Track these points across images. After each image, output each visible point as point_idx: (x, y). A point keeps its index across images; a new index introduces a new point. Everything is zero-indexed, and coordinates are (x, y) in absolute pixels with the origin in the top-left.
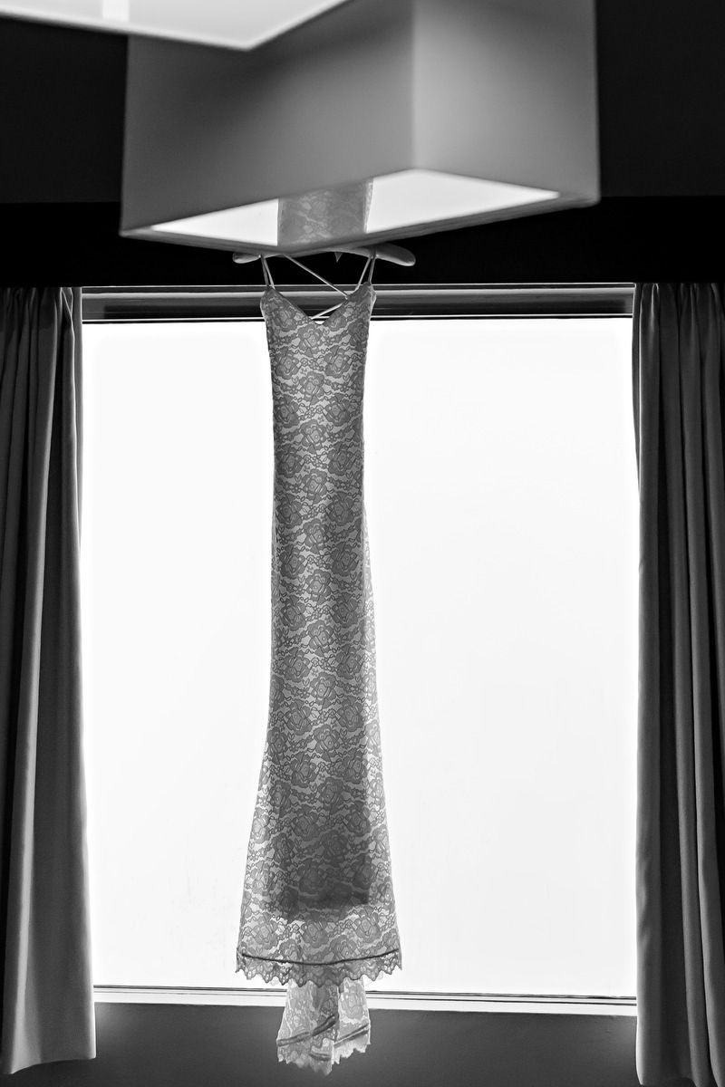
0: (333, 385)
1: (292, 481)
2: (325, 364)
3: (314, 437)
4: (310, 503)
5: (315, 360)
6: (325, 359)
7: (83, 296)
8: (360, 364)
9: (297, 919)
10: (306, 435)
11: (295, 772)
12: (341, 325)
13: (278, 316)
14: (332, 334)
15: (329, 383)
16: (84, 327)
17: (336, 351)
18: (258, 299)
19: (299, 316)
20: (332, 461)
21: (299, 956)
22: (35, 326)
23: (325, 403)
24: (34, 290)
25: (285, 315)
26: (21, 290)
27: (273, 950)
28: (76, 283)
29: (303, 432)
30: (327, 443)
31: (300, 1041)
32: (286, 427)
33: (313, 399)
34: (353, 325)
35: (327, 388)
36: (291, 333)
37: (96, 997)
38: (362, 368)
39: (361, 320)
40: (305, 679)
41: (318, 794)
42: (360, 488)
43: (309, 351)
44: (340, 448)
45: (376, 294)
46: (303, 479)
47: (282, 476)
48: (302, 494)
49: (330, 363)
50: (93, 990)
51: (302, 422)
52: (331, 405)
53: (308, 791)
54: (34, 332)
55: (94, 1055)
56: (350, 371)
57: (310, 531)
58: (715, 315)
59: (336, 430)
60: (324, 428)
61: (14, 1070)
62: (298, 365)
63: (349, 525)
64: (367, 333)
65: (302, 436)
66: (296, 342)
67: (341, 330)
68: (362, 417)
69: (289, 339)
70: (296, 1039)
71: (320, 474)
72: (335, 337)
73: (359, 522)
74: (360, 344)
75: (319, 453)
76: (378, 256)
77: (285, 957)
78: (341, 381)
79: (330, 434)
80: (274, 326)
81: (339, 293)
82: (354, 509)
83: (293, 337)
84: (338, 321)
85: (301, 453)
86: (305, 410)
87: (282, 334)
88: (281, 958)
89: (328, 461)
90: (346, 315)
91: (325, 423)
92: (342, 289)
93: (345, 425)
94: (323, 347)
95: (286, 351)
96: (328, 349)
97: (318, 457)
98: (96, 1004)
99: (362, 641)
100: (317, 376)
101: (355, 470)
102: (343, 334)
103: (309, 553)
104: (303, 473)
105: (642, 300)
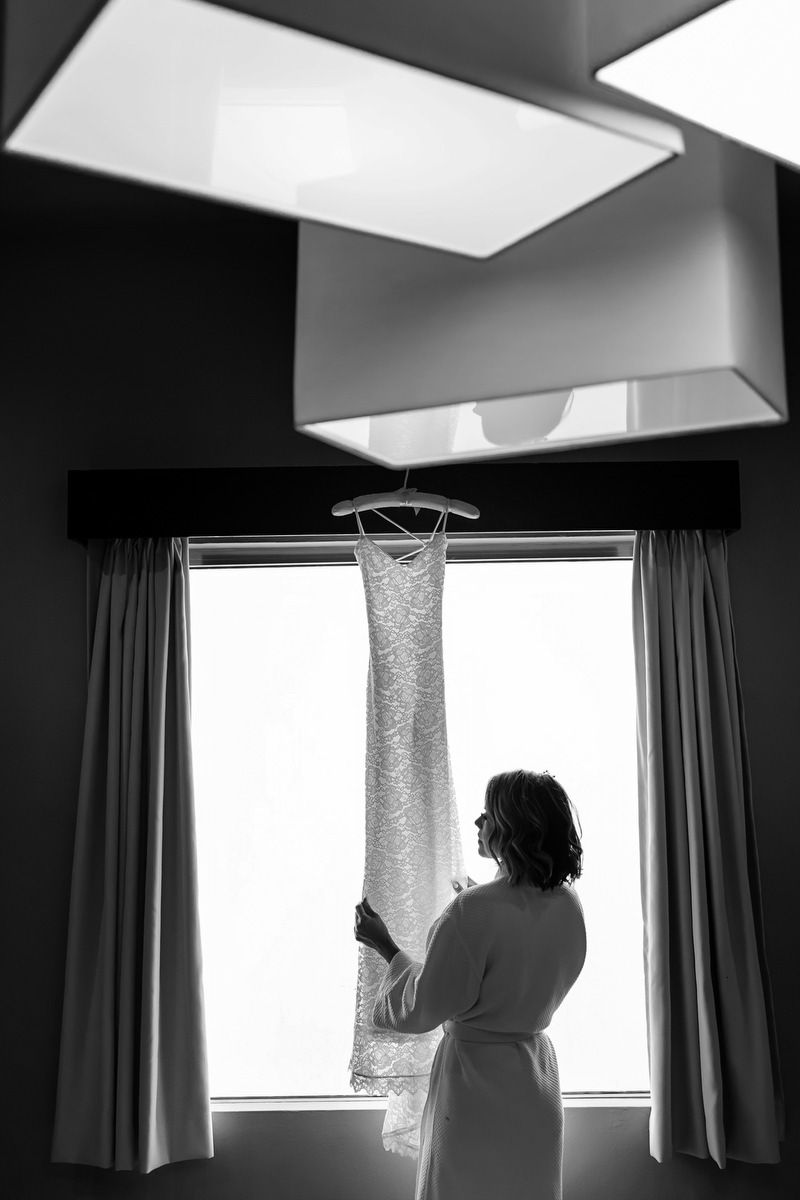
0: (417, 615)
1: (387, 693)
2: (410, 599)
3: (404, 657)
4: (402, 710)
5: (402, 596)
6: (410, 594)
7: (190, 546)
8: (438, 599)
9: (407, 1041)
10: (396, 657)
11: (398, 925)
12: (422, 567)
13: (371, 559)
14: (415, 574)
15: (414, 614)
16: (190, 571)
17: (418, 588)
18: (352, 548)
19: (388, 559)
20: (419, 677)
21: (410, 1071)
22: (151, 569)
23: (411, 630)
24: (150, 540)
25: (376, 559)
26: (139, 540)
27: (387, 1069)
28: (184, 534)
29: (394, 653)
30: (414, 662)
31: (398, 1134)
32: (382, 649)
33: (401, 626)
34: (432, 567)
35: (412, 618)
36: (381, 574)
37: (213, 1108)
38: (440, 601)
39: (438, 563)
40: (403, 851)
41: (418, 942)
42: (443, 698)
43: (397, 588)
44: (424, 666)
45: (449, 541)
46: (397, 691)
47: (380, 689)
48: (395, 704)
49: (414, 598)
50: (210, 1101)
51: (393, 646)
52: (416, 631)
53: (409, 939)
54: (151, 574)
55: (212, 1154)
56: (431, 604)
57: (404, 733)
58: (700, 556)
59: (421, 651)
60: (411, 650)
61: (149, 1170)
62: (389, 599)
63: (434, 728)
64: (444, 573)
65: (393, 657)
66: (386, 581)
67: (422, 571)
68: (441, 641)
69: (380, 579)
70: (396, 1133)
71: (409, 687)
72: (418, 576)
73: (444, 724)
74: (438, 583)
75: (408, 670)
76: (450, 510)
77: (398, 1072)
78: (423, 612)
79: (417, 655)
80: (368, 567)
81: (417, 541)
82: (438, 715)
83: (384, 577)
84: (419, 564)
85: (394, 671)
86: (395, 635)
87: (375, 574)
88: (394, 1074)
89: (415, 677)
90: (426, 559)
91: (412, 646)
92: (421, 538)
93: (429, 647)
94: (408, 585)
95: (379, 588)
96: (412, 587)
97: (408, 674)
98: (214, 1113)
99: (448, 820)
100: (404, 608)
101: (437, 683)
102: (424, 574)
103: (403, 751)
104: (396, 687)
105: (642, 544)
